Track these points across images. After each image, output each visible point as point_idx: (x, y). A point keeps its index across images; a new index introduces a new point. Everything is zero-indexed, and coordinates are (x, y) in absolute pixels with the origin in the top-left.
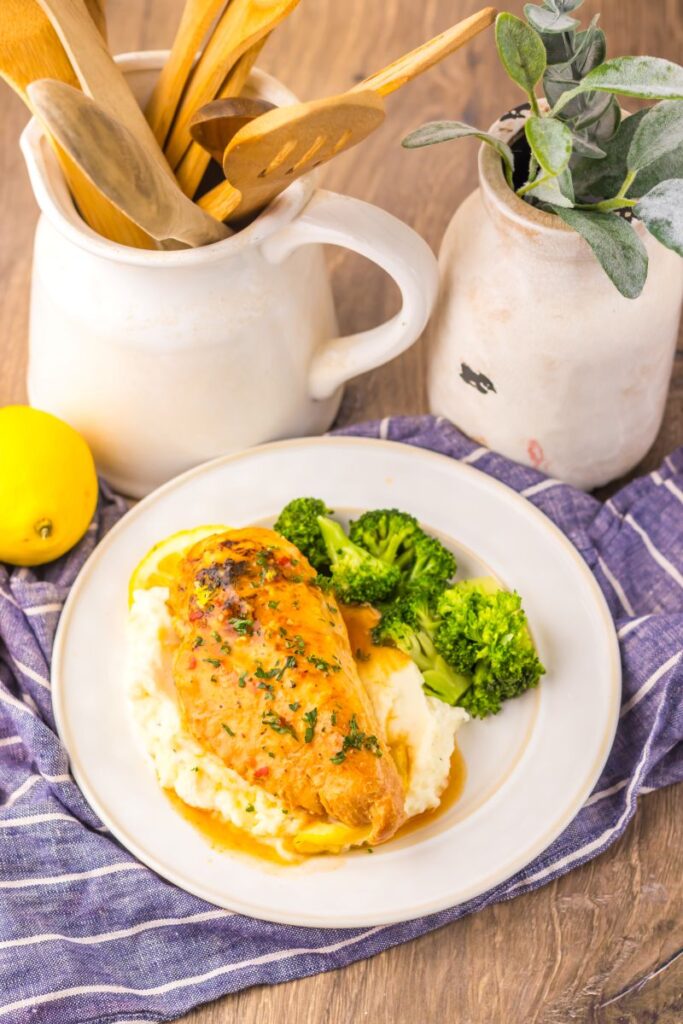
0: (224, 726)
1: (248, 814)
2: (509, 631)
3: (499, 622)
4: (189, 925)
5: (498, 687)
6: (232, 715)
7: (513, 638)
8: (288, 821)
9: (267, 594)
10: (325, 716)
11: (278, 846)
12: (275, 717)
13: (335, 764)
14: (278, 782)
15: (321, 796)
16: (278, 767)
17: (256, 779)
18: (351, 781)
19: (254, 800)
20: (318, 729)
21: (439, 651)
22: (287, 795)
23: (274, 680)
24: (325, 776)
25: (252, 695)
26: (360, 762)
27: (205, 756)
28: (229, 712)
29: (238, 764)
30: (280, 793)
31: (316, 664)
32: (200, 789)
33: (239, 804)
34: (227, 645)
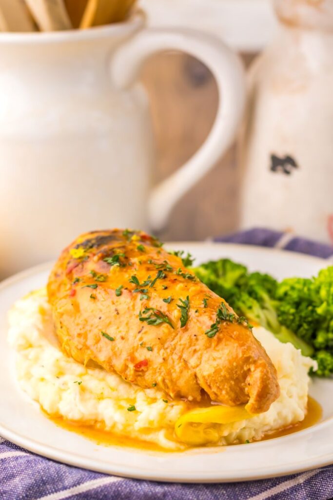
0: (104, 335)
1: (130, 412)
4: (79, 495)
6: (110, 323)
8: (169, 408)
9: (134, 245)
10: (197, 303)
11: (161, 438)
12: (151, 312)
13: (211, 337)
14: (158, 370)
15: (199, 375)
16: (156, 358)
17: (136, 371)
18: (226, 351)
19: (134, 400)
20: (192, 313)
21: (282, 323)
22: (167, 381)
23: (148, 287)
24: (201, 355)
25: (128, 300)
26: (233, 332)
27: (86, 373)
28: (108, 321)
29: (118, 364)
30: (159, 379)
31: (184, 276)
32: (83, 400)
33: (120, 407)
34: (102, 276)
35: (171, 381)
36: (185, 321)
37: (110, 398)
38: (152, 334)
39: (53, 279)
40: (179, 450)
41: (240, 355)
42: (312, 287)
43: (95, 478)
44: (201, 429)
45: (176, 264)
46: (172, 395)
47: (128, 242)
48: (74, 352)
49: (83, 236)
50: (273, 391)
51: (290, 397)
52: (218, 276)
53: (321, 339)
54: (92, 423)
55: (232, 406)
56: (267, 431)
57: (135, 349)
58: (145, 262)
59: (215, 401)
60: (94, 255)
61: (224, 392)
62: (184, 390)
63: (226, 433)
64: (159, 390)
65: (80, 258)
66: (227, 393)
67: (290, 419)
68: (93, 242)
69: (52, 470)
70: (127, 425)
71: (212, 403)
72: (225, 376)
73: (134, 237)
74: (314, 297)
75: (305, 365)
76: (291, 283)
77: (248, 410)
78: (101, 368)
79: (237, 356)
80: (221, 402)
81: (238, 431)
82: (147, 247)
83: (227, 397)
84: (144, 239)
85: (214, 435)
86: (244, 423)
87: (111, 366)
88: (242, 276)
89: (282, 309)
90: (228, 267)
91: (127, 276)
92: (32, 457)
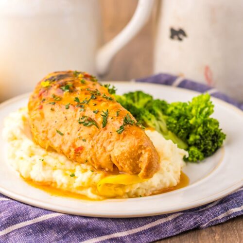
0: (58, 132)
1: (72, 177)
2: (206, 107)
3: (200, 103)
4: (38, 223)
5: (202, 141)
6: (62, 125)
7: (208, 110)
8: (94, 175)
9: (79, 80)
10: (113, 114)
11: (89, 192)
12: (86, 118)
13: (120, 133)
14: (88, 153)
15: (112, 156)
16: (87, 145)
17: (75, 153)
18: (128, 142)
19: (74, 170)
20: (109, 119)
21: (169, 129)
22: (93, 159)
23: (85, 104)
24: (114, 144)
25: (73, 111)
26: (133, 131)
27: (47, 155)
28: (60, 124)
29: (65, 149)
30: (89, 158)
31: (107, 98)
32: (44, 170)
33: (66, 174)
34: (59, 97)
35: (96, 159)
36: (105, 124)
37: (60, 169)
38: (86, 131)
39: (31, 100)
40: (99, 200)
41: (136, 144)
42: (187, 107)
43: (47, 213)
44: (112, 188)
45: (103, 91)
46: (96, 167)
47: (76, 78)
48: (40, 142)
49: (50, 74)
50: (155, 166)
51: (169, 171)
52: (134, 101)
53: (192, 139)
54: (49, 183)
55: (131, 174)
56: (153, 191)
57: (75, 140)
58: (84, 90)
59: (121, 171)
60: (55, 85)
61: (126, 166)
62: (103, 165)
63: (127, 191)
64: (89, 164)
65: (47, 87)
66: (128, 167)
67: (168, 185)
68: (55, 78)
69: (23, 209)
70: (69, 185)
71: (120, 173)
72: (127, 157)
73: (80, 75)
74: (188, 113)
75: (181, 154)
76: (175, 105)
77: (140, 177)
78: (56, 151)
79: (134, 145)
80: (125, 172)
81: (135, 189)
82: (88, 81)
83: (128, 169)
84: (86, 76)
85: (120, 192)
86: (138, 185)
87: (61, 150)
88: (149, 102)
89: (169, 120)
90: (141, 96)
91: (73, 97)
92: (12, 201)
